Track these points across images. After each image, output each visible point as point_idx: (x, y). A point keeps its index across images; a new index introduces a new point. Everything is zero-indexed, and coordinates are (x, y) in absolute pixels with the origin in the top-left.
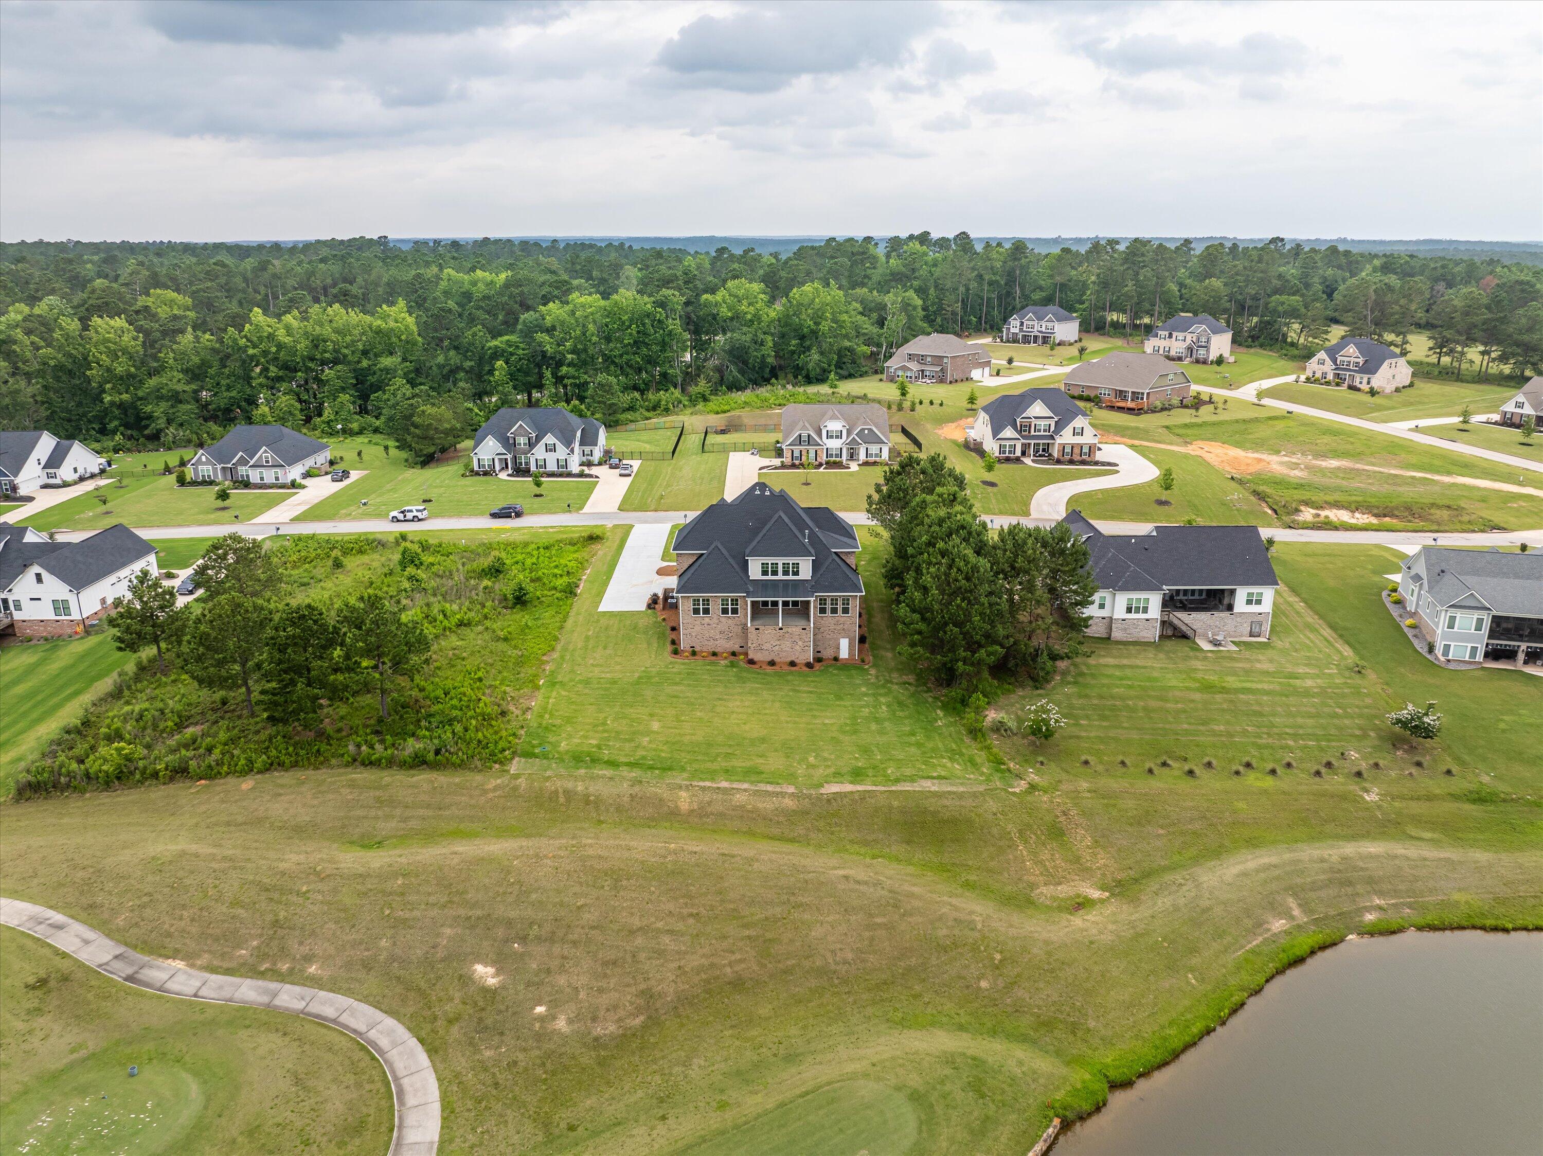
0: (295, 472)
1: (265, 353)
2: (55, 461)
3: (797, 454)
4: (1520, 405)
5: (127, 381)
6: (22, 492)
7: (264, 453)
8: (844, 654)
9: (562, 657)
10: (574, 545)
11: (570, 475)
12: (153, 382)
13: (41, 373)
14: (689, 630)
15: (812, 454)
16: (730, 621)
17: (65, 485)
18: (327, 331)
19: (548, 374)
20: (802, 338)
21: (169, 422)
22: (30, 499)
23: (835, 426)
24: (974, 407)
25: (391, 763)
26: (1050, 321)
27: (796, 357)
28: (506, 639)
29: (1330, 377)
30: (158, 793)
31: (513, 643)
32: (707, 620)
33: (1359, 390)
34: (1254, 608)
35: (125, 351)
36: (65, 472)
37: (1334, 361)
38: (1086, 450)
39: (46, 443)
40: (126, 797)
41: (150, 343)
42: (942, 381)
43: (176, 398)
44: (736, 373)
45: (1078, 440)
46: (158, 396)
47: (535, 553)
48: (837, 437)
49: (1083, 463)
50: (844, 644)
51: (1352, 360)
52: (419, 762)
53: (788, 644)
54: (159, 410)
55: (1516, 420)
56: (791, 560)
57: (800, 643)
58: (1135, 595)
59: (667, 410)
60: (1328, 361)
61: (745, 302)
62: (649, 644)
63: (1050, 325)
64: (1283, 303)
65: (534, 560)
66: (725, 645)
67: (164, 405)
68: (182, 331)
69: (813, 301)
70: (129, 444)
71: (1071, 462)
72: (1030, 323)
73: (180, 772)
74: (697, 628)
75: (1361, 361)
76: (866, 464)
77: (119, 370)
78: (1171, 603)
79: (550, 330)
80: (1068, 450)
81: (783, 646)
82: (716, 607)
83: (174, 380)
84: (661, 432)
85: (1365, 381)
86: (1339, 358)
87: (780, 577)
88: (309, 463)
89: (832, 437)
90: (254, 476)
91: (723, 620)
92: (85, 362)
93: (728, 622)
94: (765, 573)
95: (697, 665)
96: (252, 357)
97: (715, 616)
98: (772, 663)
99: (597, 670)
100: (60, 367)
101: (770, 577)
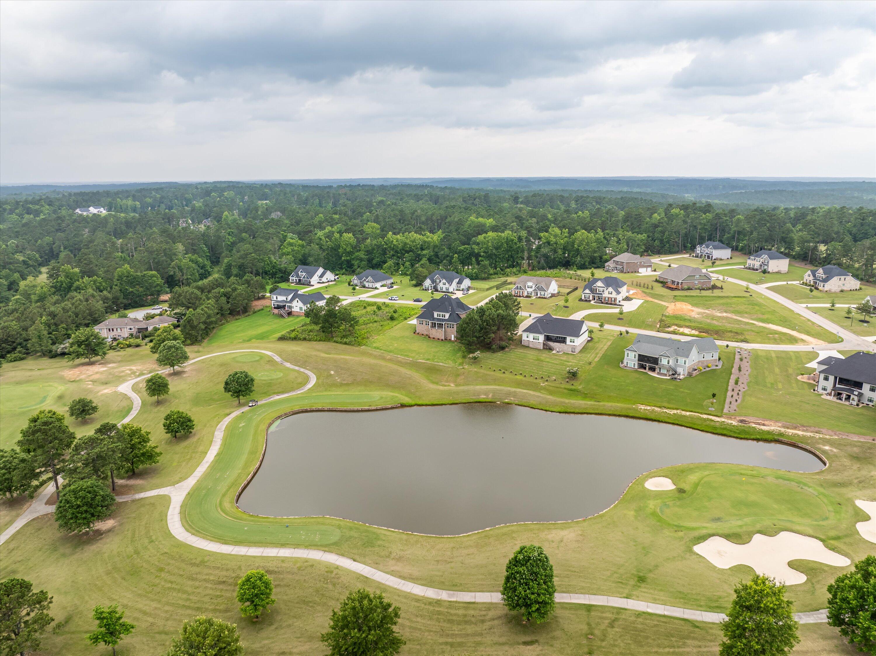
0: (378, 285)
1: (390, 247)
2: (322, 276)
3: (516, 292)
5: (350, 253)
6: (312, 283)
7: (370, 278)
8: (453, 339)
12: (357, 254)
13: (327, 249)
15: (521, 293)
17: (323, 283)
18: (408, 241)
19: (474, 259)
21: (359, 267)
22: (313, 286)
23: (530, 284)
25: (341, 343)
26: (711, 248)
28: (381, 326)
29: (812, 283)
30: (300, 342)
34: (572, 344)
35: (350, 244)
36: (324, 279)
37: (814, 275)
38: (613, 299)
39: (321, 270)
40: (295, 342)
41: (358, 242)
42: (622, 272)
43: (361, 260)
45: (610, 296)
46: (357, 259)
48: (531, 288)
49: (611, 304)
50: (453, 336)
51: (821, 275)
52: (346, 343)
53: (438, 334)
54: (356, 263)
56: (445, 313)
57: (441, 334)
58: (535, 335)
60: (811, 275)
61: (552, 237)
62: (410, 331)
66: (425, 333)
67: (358, 261)
68: (368, 239)
69: (579, 237)
70: (347, 273)
71: (607, 303)
72: (704, 249)
73: (305, 339)
74: (420, 328)
75: (824, 276)
76: (539, 298)
77: (348, 250)
78: (548, 338)
79: (478, 244)
80: (607, 299)
82: (424, 323)
83: (362, 255)
85: (822, 285)
86: (817, 274)
87: (441, 317)
88: (384, 282)
90: (367, 285)
92: (339, 246)
93: (426, 327)
95: (418, 336)
96: (386, 248)
97: (424, 325)
98: (434, 338)
100: (332, 248)
101: (438, 317)
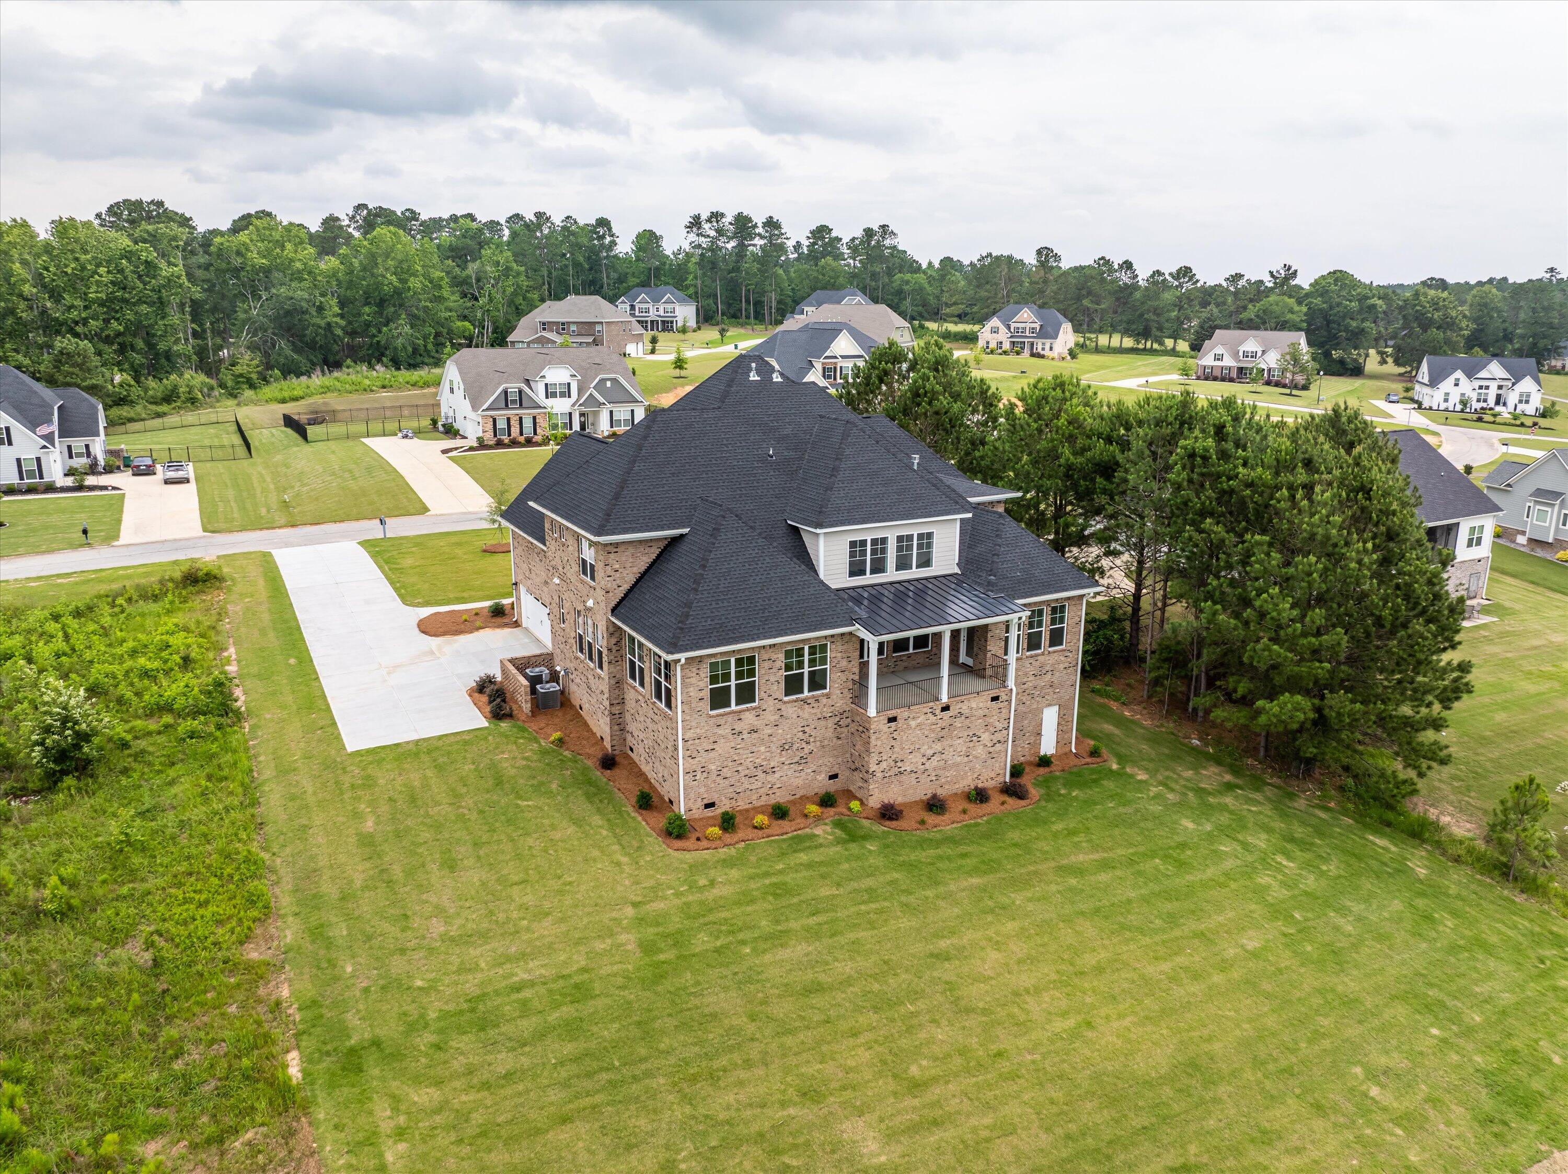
3: (501, 424)
4: (1219, 358)
8: (1048, 743)
9: (318, 933)
10: (156, 598)
11: (50, 488)
14: (702, 758)
15: (528, 424)
16: (807, 712)
20: (382, 303)
23: (558, 375)
24: (683, 373)
26: (669, 302)
27: (373, 331)
28: (66, 913)
29: (1006, 346)
31: (100, 919)
32: (749, 718)
33: (1043, 357)
34: (1474, 553)
37: (1009, 327)
44: (288, 352)
47: (52, 627)
48: (563, 395)
50: (1050, 719)
51: (1028, 325)
53: (960, 745)
55: (1217, 373)
56: (914, 527)
57: (985, 737)
59: (193, 401)
60: (1003, 329)
61: (289, 246)
62: (577, 822)
63: (669, 307)
64: (907, 282)
65: (59, 644)
66: (792, 779)
69: (392, 248)
72: (644, 306)
74: (722, 747)
75: (1037, 326)
81: (948, 755)
82: (770, 677)
84: (193, 430)
85: (1047, 347)
86: (1013, 326)
87: (892, 574)
89: (554, 395)
91: (790, 711)
93: (802, 714)
94: (856, 570)
97: (770, 704)
98: (935, 805)
99: (480, 954)
101: (869, 579)
